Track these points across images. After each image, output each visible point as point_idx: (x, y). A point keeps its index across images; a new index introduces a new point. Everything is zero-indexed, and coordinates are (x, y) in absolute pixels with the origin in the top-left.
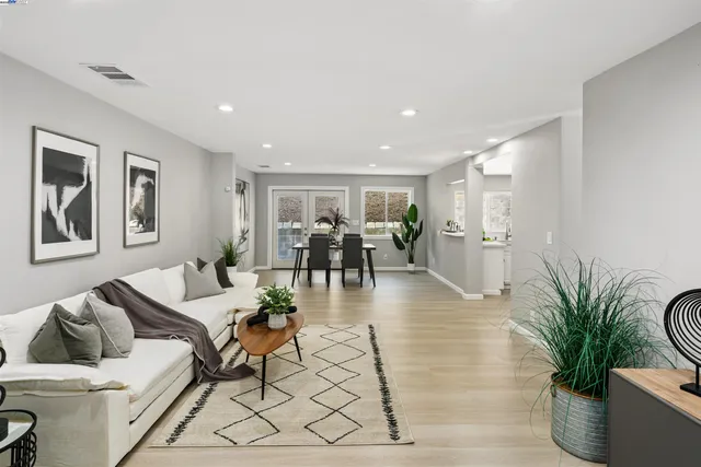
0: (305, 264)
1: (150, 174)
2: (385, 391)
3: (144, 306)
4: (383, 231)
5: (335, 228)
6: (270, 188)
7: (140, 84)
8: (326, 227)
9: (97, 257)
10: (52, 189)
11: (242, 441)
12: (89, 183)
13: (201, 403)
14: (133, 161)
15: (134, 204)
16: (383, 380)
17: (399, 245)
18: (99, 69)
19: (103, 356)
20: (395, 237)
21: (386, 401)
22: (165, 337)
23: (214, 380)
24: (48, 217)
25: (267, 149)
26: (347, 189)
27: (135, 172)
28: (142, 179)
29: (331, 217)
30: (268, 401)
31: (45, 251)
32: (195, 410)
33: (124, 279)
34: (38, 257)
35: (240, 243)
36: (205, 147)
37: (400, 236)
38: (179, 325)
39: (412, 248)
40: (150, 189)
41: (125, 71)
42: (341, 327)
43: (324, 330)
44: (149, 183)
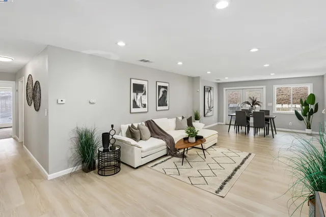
0: (233, 123)
1: (166, 87)
2: (230, 178)
3: (157, 129)
4: (289, 109)
5: (252, 107)
6: (225, 89)
7: (151, 62)
8: (248, 107)
9: (148, 113)
10: (135, 94)
11: (168, 173)
12: (145, 92)
13: (165, 161)
14: (159, 84)
15: (160, 97)
16: (233, 174)
17: (300, 118)
18: (141, 61)
19: (141, 139)
20: (297, 113)
21: (226, 181)
22: (158, 138)
23: (173, 156)
24: (134, 102)
25: (209, 74)
26: (264, 87)
27: (160, 87)
28: (162, 90)
29: (251, 102)
30: (183, 166)
31: (133, 110)
32: (163, 162)
33: (153, 120)
34: (132, 112)
35: (208, 112)
36: (189, 75)
37: (300, 112)
38: (164, 136)
39: (309, 119)
40: (165, 92)
41: (147, 60)
42: (234, 151)
43: (225, 150)
44: (165, 91)
